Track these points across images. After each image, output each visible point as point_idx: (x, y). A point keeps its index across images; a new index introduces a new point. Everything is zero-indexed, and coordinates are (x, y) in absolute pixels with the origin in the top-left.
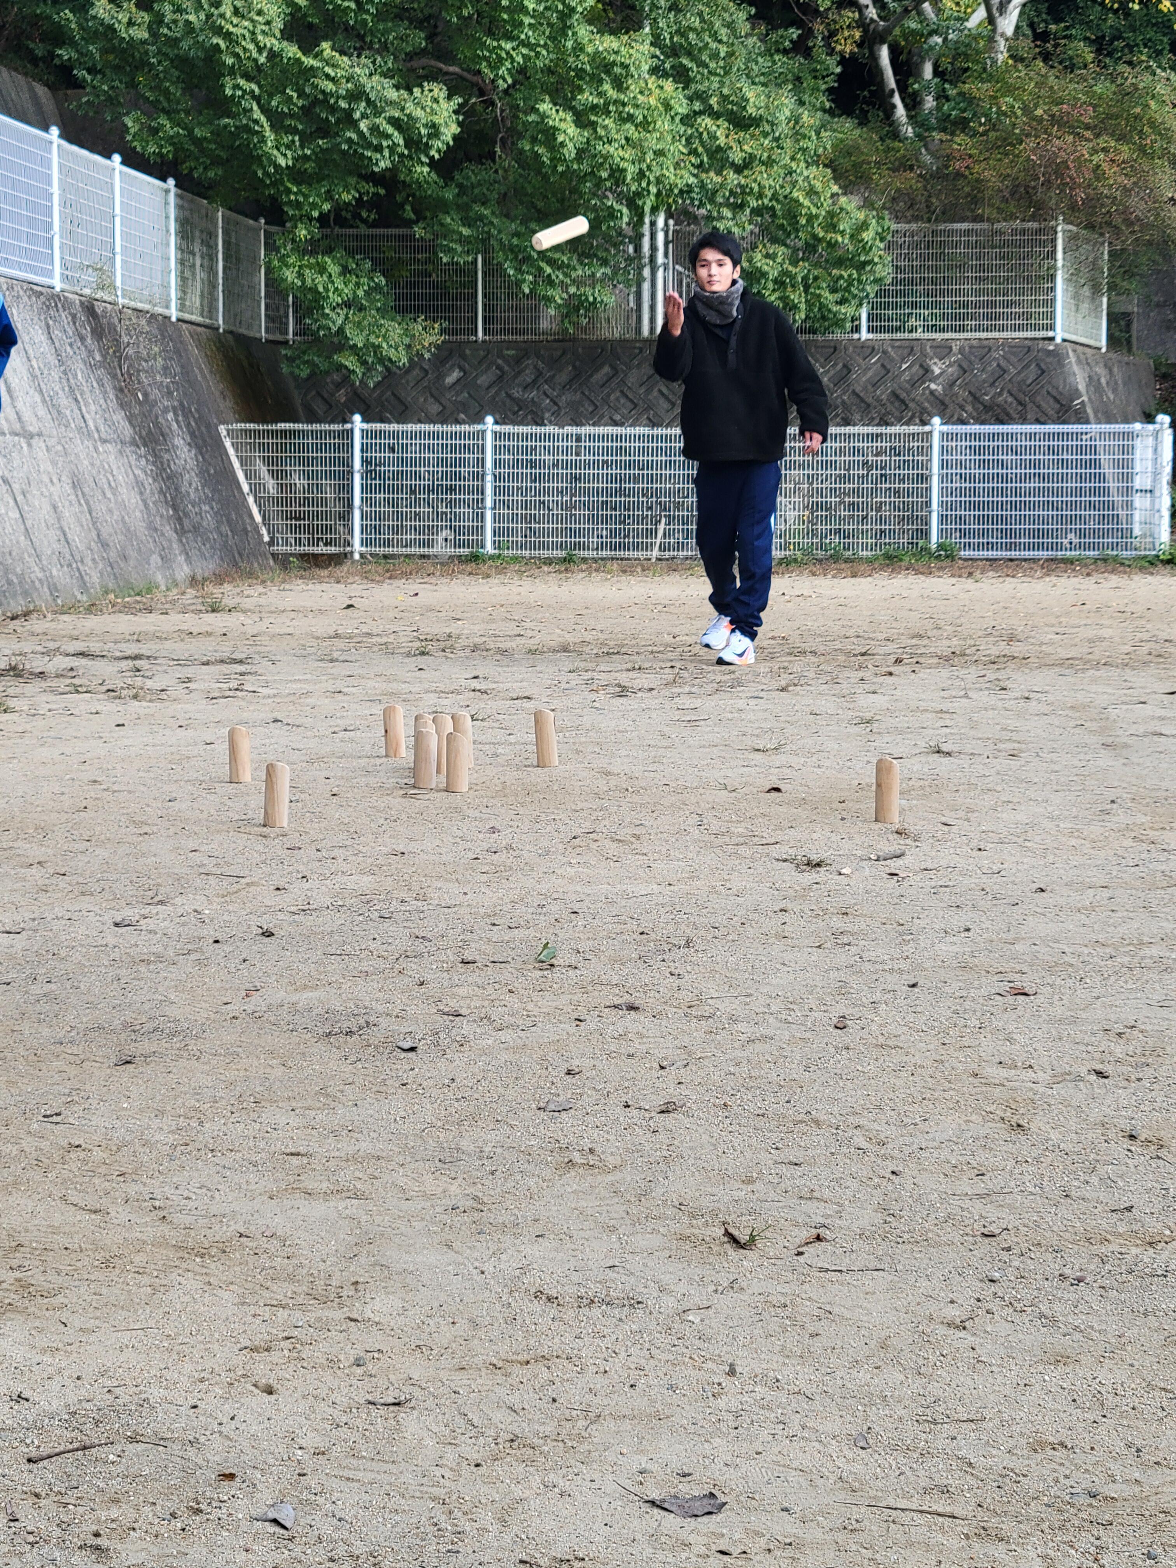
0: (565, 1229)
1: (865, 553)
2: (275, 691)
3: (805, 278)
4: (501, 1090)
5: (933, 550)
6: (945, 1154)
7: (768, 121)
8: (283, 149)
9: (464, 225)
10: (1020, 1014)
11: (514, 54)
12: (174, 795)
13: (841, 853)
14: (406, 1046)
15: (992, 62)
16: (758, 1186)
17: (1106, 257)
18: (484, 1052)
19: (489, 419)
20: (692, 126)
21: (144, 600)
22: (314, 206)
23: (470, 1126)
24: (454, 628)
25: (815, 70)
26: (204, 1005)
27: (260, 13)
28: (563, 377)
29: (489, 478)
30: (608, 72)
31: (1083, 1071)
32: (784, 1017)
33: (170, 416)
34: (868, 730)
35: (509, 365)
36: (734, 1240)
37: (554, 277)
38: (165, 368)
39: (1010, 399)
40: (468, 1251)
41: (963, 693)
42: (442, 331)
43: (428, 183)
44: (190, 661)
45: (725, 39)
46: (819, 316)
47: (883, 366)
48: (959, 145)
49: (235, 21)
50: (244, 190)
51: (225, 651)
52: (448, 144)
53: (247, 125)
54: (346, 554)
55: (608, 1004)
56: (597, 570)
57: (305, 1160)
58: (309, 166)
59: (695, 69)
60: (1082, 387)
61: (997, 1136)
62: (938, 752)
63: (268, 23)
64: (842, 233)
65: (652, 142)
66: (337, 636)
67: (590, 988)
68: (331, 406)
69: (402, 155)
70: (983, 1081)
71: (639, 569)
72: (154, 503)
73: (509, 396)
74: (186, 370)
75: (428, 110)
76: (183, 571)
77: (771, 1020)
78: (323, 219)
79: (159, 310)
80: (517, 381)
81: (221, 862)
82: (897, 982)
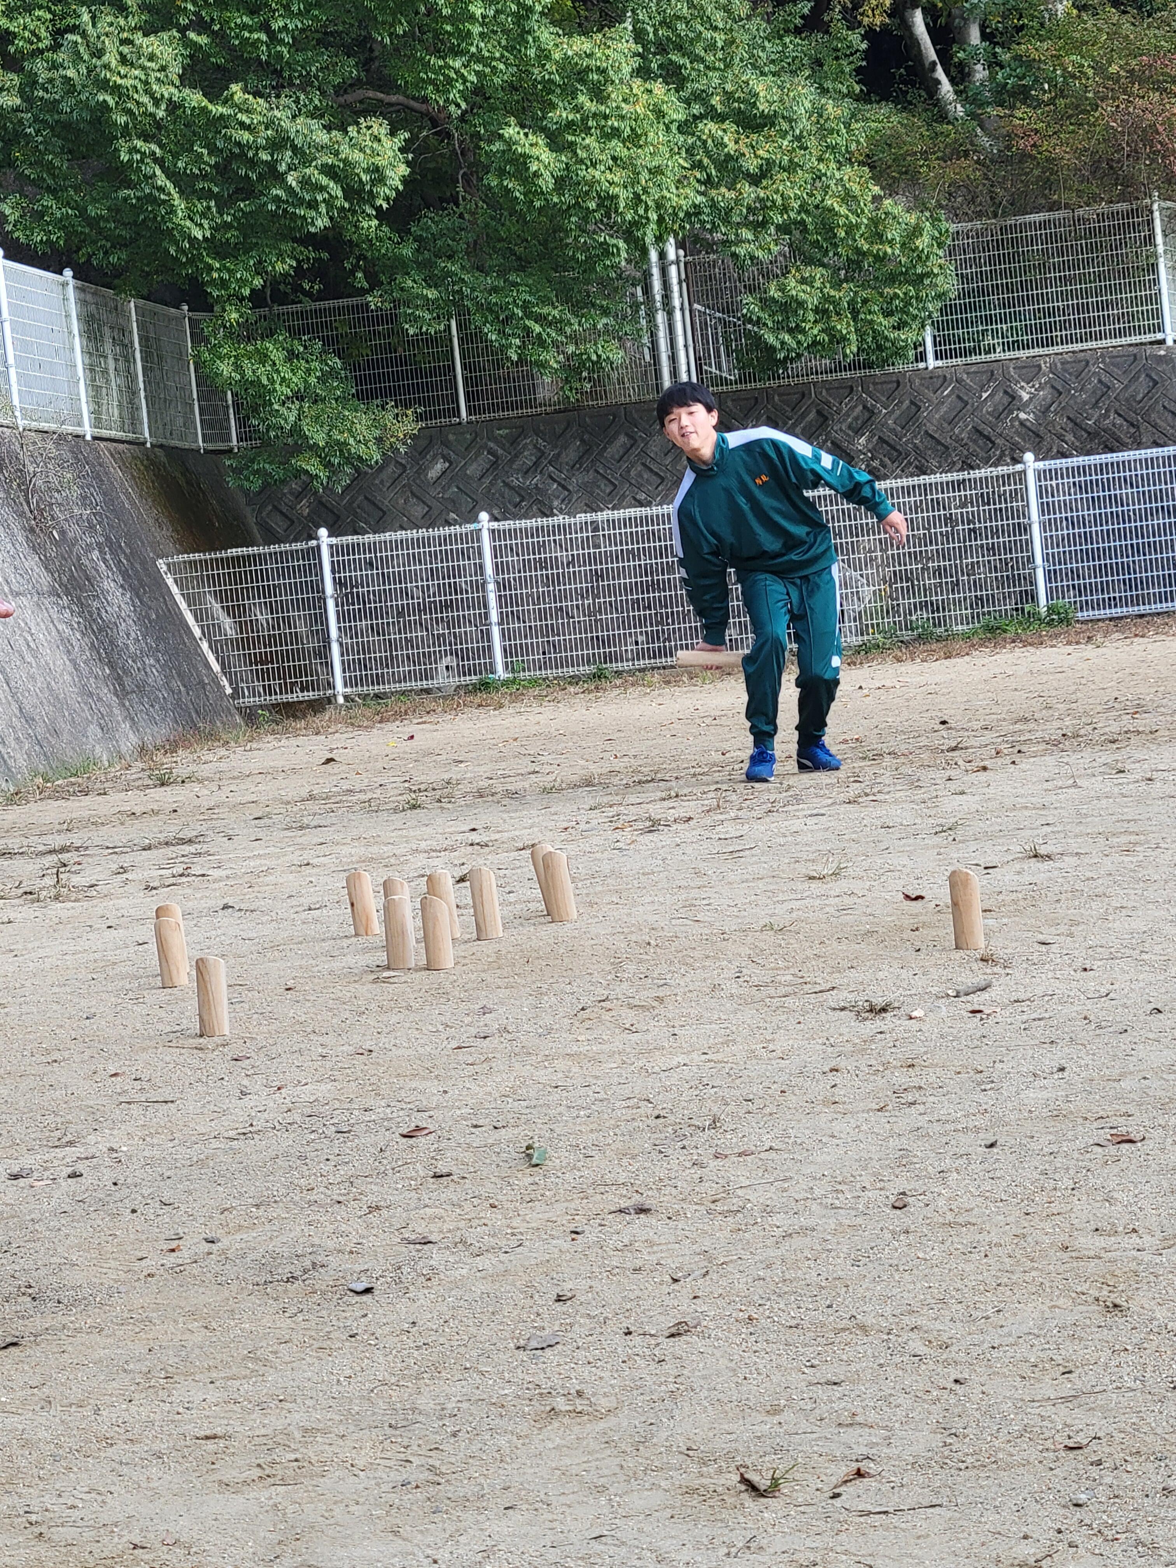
0: (543, 1496)
1: (960, 627)
2: (229, 872)
3: (852, 302)
4: (473, 1330)
5: (1044, 615)
6: (1023, 1350)
7: (784, 118)
8: (197, 218)
9: (429, 287)
10: (1124, 1166)
11: (465, 72)
12: (93, 1010)
13: (913, 992)
14: (360, 1287)
15: (1051, 15)
16: (787, 1416)
18: (456, 1285)
19: (484, 516)
20: (693, 134)
21: (80, 780)
22: (242, 282)
23: (432, 1378)
24: (454, 773)
25: (836, 50)
26: (113, 1264)
27: (152, 58)
28: (571, 455)
29: (491, 587)
30: (582, 81)
32: (830, 1201)
33: (95, 555)
34: (951, 838)
35: (503, 447)
36: (752, 1487)
37: (544, 336)
38: (84, 498)
39: (1119, 421)
40: (419, 1536)
41: (1071, 782)
42: (419, 417)
43: (379, 239)
44: (130, 847)
45: (721, 26)
46: (874, 346)
47: (959, 397)
48: (1021, 119)
49: (123, 70)
50: (157, 272)
51: (172, 830)
52: (396, 189)
53: (151, 195)
54: (329, 699)
55: (613, 1209)
56: (633, 685)
57: (222, 1443)
58: (232, 235)
59: (688, 65)
61: (1088, 1322)
62: (1036, 856)
63: (163, 69)
64: (891, 242)
65: (645, 158)
66: (311, 797)
67: (590, 1191)
68: (293, 522)
69: (342, 209)
70: (1074, 1254)
71: (685, 678)
72: (85, 663)
73: (506, 484)
74: (109, 498)
75: (368, 151)
76: (129, 741)
77: (815, 1207)
78: (257, 298)
79: (69, 428)
80: (514, 466)
81: (146, 1085)
82: (973, 1143)
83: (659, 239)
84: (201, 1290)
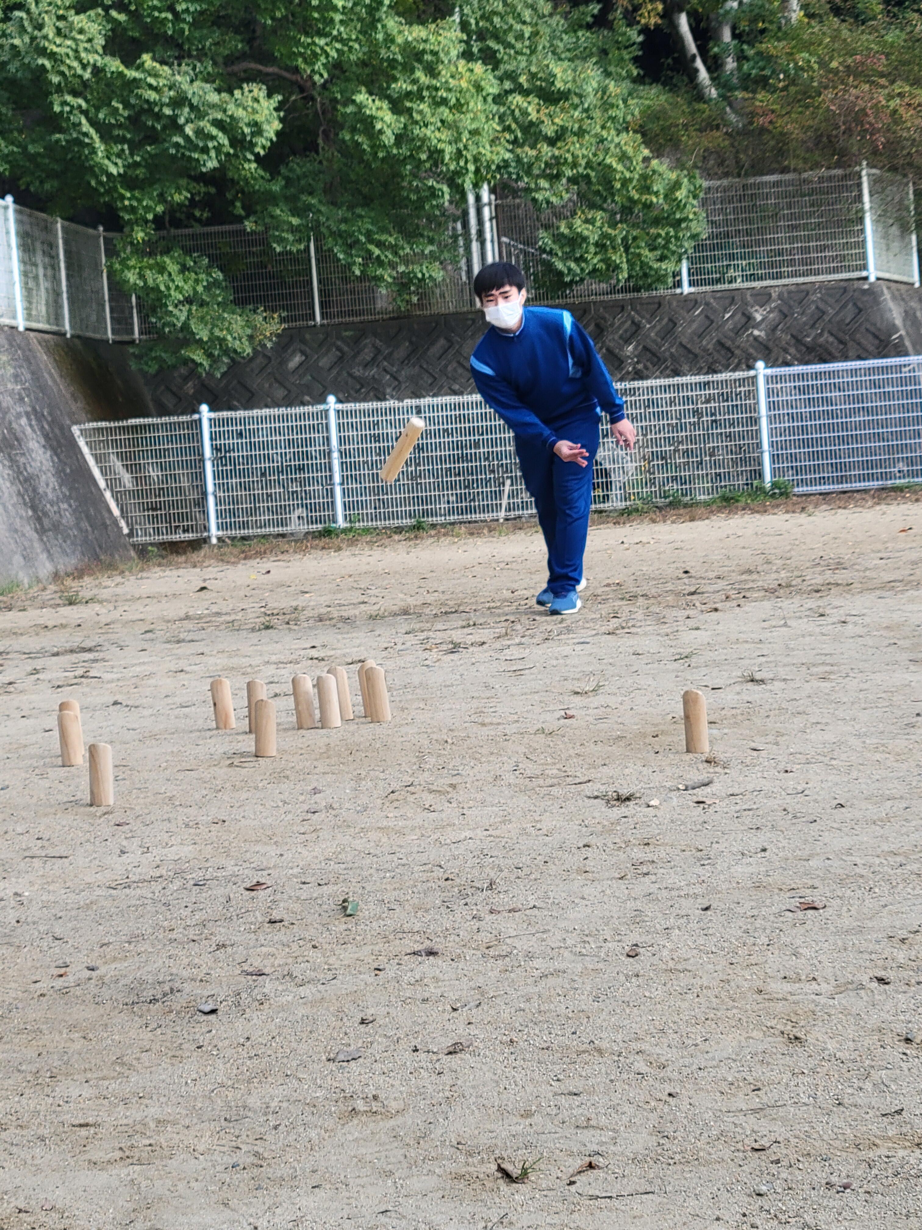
0: (342, 1178)
1: (702, 497)
2: (119, 675)
3: (625, 239)
4: (294, 1045)
5: (768, 489)
6: (723, 1071)
7: (576, 94)
8: (113, 158)
9: (293, 216)
10: (809, 928)
11: (328, 49)
12: (7, 783)
13: (651, 785)
14: (207, 1008)
15: (787, 21)
16: (537, 1119)
17: (911, 196)
18: (283, 1009)
19: (331, 399)
20: (504, 105)
21: (5, 599)
22: (148, 209)
23: (260, 1082)
24: (301, 601)
25: (617, 42)
26: (13, 985)
27: (81, 31)
28: (401, 352)
29: (335, 455)
30: (420, 60)
31: (865, 979)
32: (578, 950)
33: (24, 421)
34: (687, 664)
35: (348, 345)
36: (506, 1175)
37: (383, 258)
38: (16, 376)
39: (831, 339)
40: (244, 1208)
41: (783, 622)
42: (282, 320)
43: (255, 179)
44: (42, 653)
45: (528, 20)
46: (641, 274)
47: (707, 317)
49: (58, 41)
50: (80, 199)
51: (77, 640)
52: (271, 140)
53: (77, 139)
54: (205, 539)
55: (409, 951)
56: (444, 535)
57: (92, 1130)
58: (140, 172)
59: (502, 50)
60: (898, 322)
61: (774, 1050)
62: (752, 681)
63: (90, 40)
64: (656, 194)
65: (467, 122)
66: (187, 617)
67: (391, 937)
68: (180, 399)
69: (228, 155)
70: (766, 997)
71: (485, 531)
72: (13, 506)
73: (350, 375)
74: (36, 376)
75: (250, 110)
76: (45, 568)
77: (566, 954)
78: (158, 221)
79: (6, 322)
80: (357, 360)
81: (46, 844)
82: (691, 907)
83: (476, 185)
84: (83, 1007)
